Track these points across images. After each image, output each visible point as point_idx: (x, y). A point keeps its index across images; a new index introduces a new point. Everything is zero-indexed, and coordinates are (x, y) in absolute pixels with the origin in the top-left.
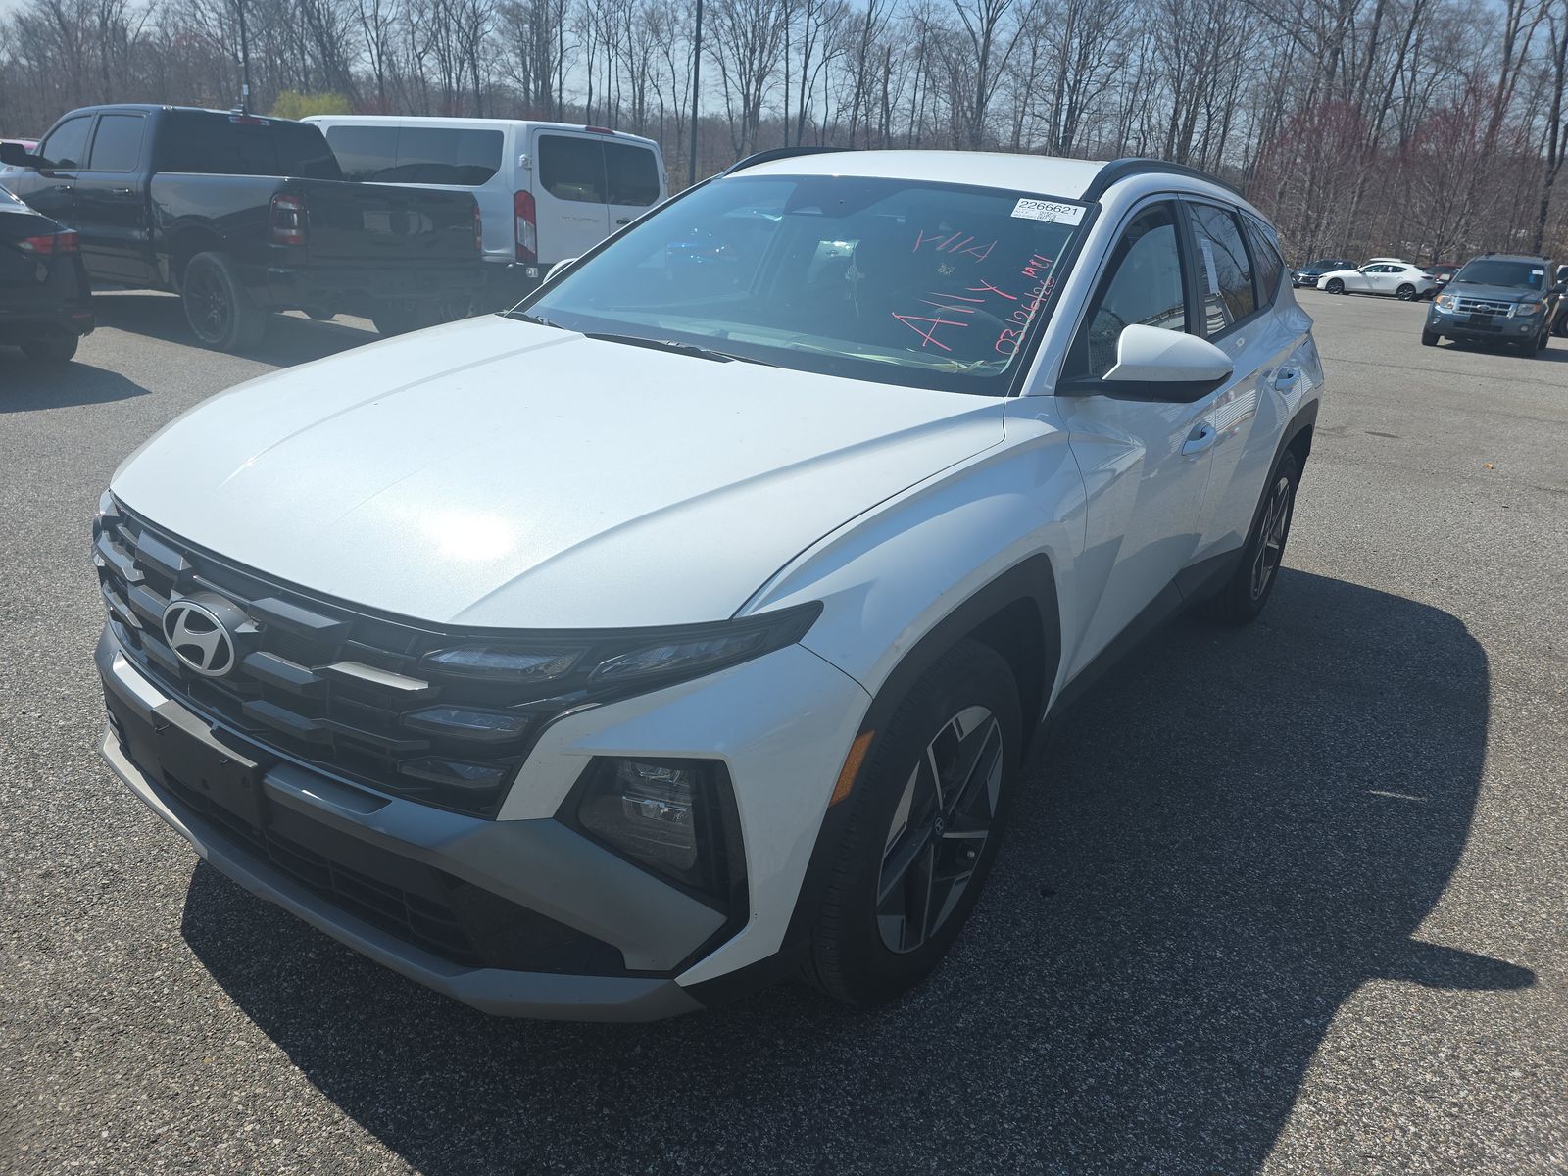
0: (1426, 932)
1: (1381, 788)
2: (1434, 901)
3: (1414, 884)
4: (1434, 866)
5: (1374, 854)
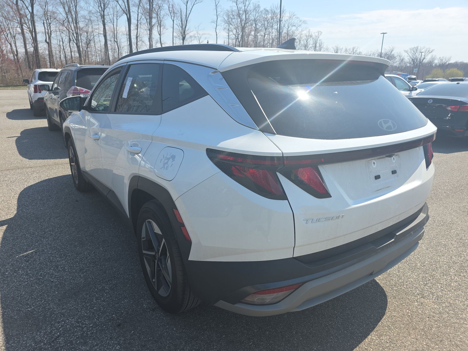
0: (5, 227)
1: (32, 253)
2: (4, 233)
3: (11, 234)
4: (7, 240)
5: (23, 235)
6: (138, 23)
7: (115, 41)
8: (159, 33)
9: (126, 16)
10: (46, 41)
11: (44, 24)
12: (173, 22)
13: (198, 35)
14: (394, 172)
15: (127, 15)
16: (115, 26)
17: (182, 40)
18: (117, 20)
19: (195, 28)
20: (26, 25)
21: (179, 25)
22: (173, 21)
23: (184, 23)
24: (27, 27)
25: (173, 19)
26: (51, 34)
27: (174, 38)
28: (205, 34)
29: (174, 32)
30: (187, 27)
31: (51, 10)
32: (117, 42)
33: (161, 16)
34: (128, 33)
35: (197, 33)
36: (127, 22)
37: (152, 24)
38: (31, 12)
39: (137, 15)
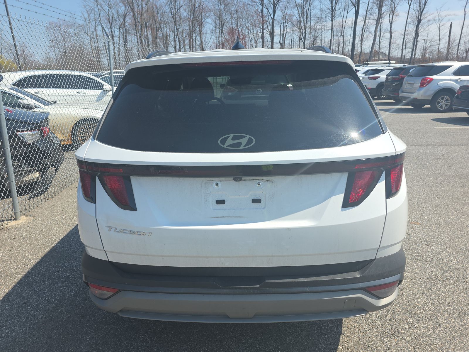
6: (366, 13)
7: (341, 35)
8: (391, 21)
9: (354, 9)
10: (280, 42)
11: (280, 27)
12: (410, 7)
13: (439, 18)
14: (256, 201)
15: (355, 7)
16: (344, 20)
17: (416, 26)
18: (347, 14)
19: (437, 10)
20: (268, 29)
21: (415, 9)
22: (410, 5)
23: (422, 6)
24: (268, 31)
25: (410, 4)
26: (286, 36)
27: (407, 25)
28: (448, 16)
29: (408, 17)
30: (424, 10)
31: (289, 14)
32: (343, 36)
33: (396, 2)
34: (353, 26)
35: (438, 15)
36: (354, 15)
37: (381, 12)
38: (272, 18)
39: (367, 5)
